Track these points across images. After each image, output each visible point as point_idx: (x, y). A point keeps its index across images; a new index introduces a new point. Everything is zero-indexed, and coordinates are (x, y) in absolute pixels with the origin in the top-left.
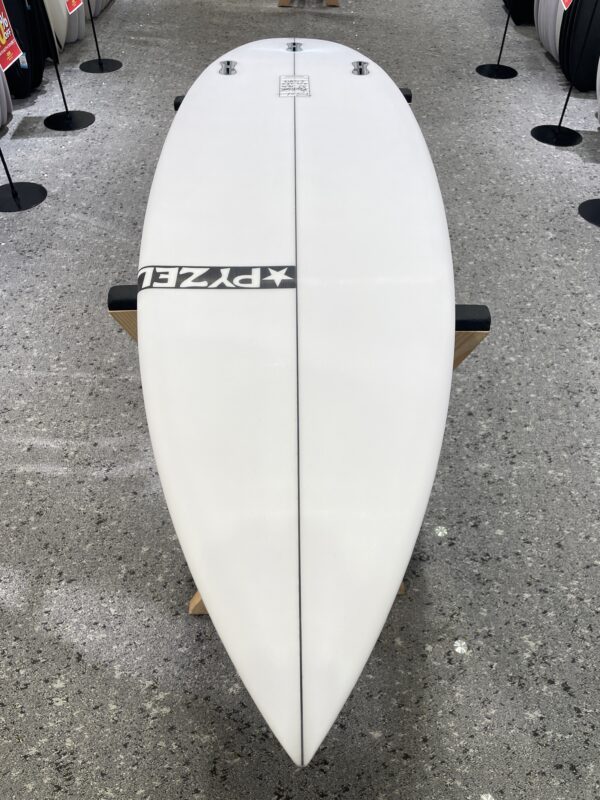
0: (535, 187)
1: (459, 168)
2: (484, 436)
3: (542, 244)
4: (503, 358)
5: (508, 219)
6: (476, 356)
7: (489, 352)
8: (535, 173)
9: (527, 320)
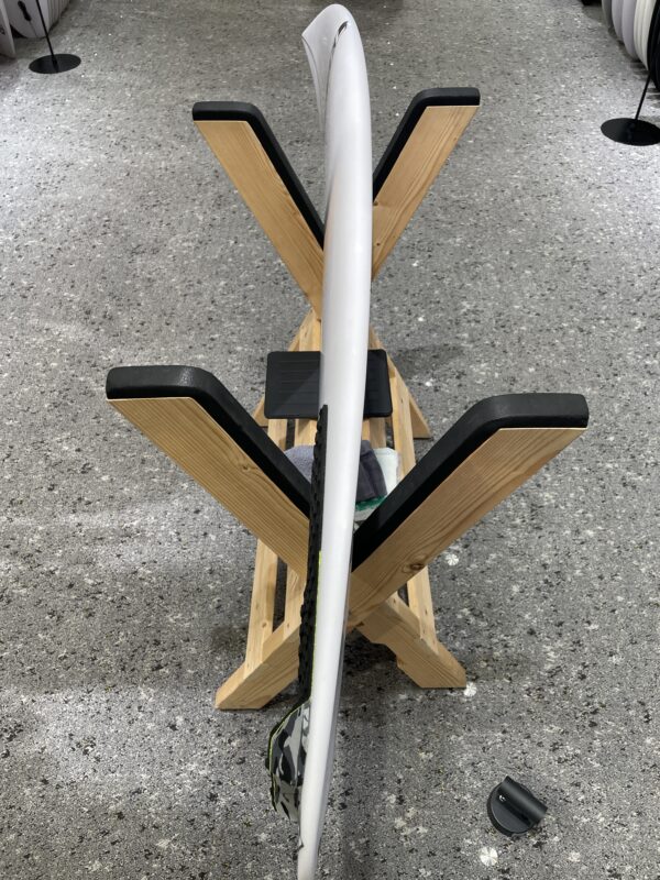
0: (616, 246)
1: (515, 219)
2: (552, 674)
3: (625, 338)
4: (578, 532)
5: (581, 298)
6: (539, 528)
7: (557, 520)
8: (616, 225)
9: (609, 466)
